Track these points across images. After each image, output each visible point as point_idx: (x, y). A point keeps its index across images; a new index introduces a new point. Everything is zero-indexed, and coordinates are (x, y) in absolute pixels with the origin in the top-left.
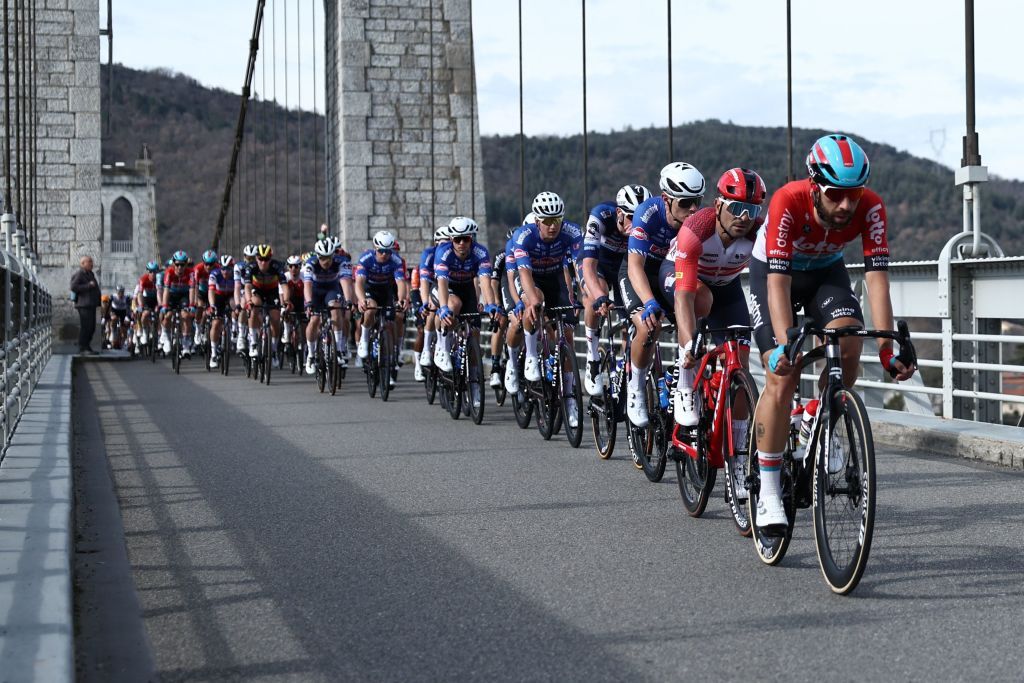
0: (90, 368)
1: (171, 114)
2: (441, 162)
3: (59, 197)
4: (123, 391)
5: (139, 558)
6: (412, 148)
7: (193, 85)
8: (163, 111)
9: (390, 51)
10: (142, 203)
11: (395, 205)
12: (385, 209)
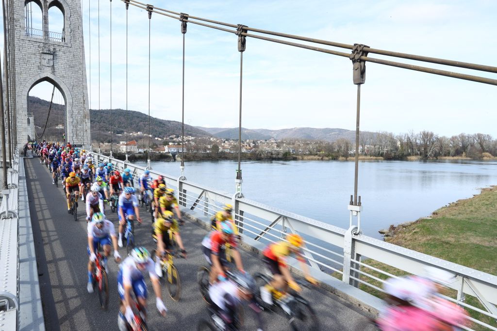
0: (26, 160)
1: (36, 103)
2: (84, 129)
3: (20, 132)
4: (30, 162)
5: (34, 192)
6: (79, 127)
7: (39, 99)
8: (34, 102)
9: (76, 112)
10: (32, 119)
11: (77, 135)
12: (75, 136)
